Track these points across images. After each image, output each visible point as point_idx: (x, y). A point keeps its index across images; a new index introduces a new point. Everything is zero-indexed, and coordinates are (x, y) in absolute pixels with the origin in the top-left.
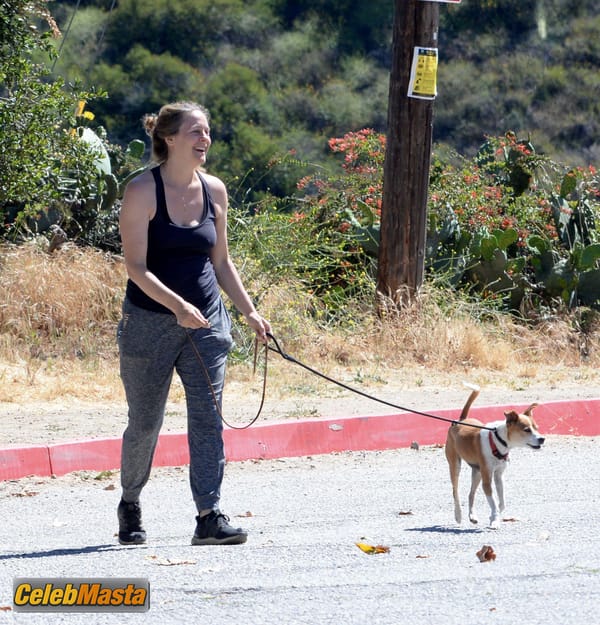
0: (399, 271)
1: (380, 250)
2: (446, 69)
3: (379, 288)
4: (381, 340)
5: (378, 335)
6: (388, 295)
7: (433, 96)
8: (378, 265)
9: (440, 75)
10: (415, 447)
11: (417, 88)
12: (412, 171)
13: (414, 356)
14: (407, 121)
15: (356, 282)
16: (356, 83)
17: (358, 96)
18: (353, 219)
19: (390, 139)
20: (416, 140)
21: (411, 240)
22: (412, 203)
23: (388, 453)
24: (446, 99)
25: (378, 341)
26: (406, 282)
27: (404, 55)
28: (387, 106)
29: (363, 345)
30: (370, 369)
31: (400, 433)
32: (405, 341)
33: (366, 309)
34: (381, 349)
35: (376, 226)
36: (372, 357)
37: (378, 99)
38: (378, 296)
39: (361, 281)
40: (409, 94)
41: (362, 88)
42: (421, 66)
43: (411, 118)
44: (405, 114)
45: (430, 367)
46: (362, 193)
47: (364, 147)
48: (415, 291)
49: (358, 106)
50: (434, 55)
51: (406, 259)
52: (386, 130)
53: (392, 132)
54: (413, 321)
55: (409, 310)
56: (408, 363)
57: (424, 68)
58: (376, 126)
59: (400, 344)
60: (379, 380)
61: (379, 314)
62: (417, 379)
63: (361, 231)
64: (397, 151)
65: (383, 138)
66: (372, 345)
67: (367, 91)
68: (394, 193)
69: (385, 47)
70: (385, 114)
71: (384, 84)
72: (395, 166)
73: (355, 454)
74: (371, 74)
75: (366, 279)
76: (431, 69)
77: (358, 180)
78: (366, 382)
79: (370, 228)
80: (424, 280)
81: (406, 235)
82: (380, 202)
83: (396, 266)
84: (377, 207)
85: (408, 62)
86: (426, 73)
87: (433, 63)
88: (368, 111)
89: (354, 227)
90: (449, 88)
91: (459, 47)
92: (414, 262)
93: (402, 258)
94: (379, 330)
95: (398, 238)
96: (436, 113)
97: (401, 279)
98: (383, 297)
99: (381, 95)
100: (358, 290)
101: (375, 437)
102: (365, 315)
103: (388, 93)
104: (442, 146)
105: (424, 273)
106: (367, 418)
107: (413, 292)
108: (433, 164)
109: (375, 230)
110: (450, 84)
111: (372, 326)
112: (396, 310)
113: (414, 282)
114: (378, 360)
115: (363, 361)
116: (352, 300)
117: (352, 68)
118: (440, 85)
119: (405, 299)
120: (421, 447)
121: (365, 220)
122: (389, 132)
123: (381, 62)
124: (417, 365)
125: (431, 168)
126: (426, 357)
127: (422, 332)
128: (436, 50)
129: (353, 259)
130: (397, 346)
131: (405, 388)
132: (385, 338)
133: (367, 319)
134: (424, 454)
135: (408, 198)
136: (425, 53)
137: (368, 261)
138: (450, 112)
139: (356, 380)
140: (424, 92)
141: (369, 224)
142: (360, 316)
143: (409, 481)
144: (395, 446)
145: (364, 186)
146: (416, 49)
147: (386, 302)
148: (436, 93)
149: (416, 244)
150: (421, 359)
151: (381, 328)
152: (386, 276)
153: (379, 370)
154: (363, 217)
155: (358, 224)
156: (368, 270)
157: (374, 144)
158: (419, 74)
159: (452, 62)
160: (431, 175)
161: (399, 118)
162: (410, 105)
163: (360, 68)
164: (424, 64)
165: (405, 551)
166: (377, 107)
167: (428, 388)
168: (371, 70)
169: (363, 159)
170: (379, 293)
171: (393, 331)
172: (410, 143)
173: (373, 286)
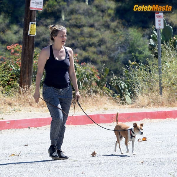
0: (25, 81)
1: (20, 76)
2: (38, 28)
3: (20, 86)
4: (20, 99)
5: (20, 98)
6: (22, 88)
7: (34, 35)
8: (20, 80)
9: (36, 30)
10: (29, 128)
11: (30, 33)
12: (29, 55)
13: (29, 104)
14: (28, 41)
15: (14, 84)
16: (14, 32)
17: (15, 35)
18: (13, 67)
19: (23, 46)
20: (30, 47)
21: (29, 73)
22: (29, 63)
23: (22, 129)
24: (38, 36)
25: (20, 100)
26: (27, 84)
27: (27, 24)
28: (22, 38)
29: (16, 101)
30: (17, 107)
31: (25, 124)
32: (27, 100)
33: (16, 91)
34: (20, 102)
35: (19, 69)
36: (18, 104)
37: (20, 36)
38: (19, 88)
39: (15, 84)
40: (28, 34)
41: (16, 33)
42: (31, 27)
43: (29, 41)
44: (27, 40)
45: (33, 107)
46: (15, 61)
47: (16, 48)
48: (29, 86)
49: (15, 38)
50: (35, 24)
51: (27, 78)
52: (22, 44)
53: (24, 45)
54: (29, 94)
55: (28, 92)
56: (27, 106)
57: (32, 28)
58: (19, 43)
59: (25, 101)
60: (20, 110)
61: (20, 93)
62: (30, 110)
63: (15, 71)
64: (25, 49)
65: (21, 46)
66: (18, 101)
67: (17, 34)
68: (24, 61)
69: (22, 22)
70: (22, 40)
71: (22, 32)
72: (25, 53)
73: (13, 129)
74: (18, 29)
75: (16, 84)
76: (34, 28)
77: (14, 57)
78: (16, 110)
79: (18, 70)
80: (32, 84)
81: (27, 72)
82: (20, 63)
83: (25, 80)
84: (19, 64)
85: (28, 26)
86: (33, 29)
87: (35, 26)
88: (17, 39)
89: (13, 70)
90: (39, 33)
91: (41, 22)
92: (29, 79)
93: (26, 78)
94: (20, 97)
95: (25, 72)
96: (35, 40)
97: (26, 83)
98: (21, 88)
99: (21, 35)
100: (14, 86)
101: (19, 125)
102: (16, 93)
103: (23, 34)
104: (37, 48)
105: (32, 82)
106: (16, 120)
107: (29, 87)
108: (34, 53)
109: (19, 70)
110: (39, 32)
111: (18, 96)
112: (24, 92)
113: (29, 84)
114: (19, 105)
115: (16, 105)
116: (13, 89)
117: (13, 28)
118: (37, 32)
119: (27, 89)
120: (31, 128)
121: (16, 68)
122: (23, 44)
123: (21, 26)
124: (30, 106)
125: (34, 54)
126: (32, 104)
127: (31, 97)
128: (36, 23)
129: (13, 78)
130: (24, 101)
131: (27, 112)
132: (21, 99)
133: (16, 94)
134: (32, 130)
135: (28, 62)
136: (33, 24)
137: (17, 79)
138: (39, 40)
139: (14, 110)
140: (32, 34)
141: (17, 69)
142: (15, 93)
143: (27, 137)
144: (24, 128)
145: (16, 59)
146: (30, 23)
147: (21, 89)
148: (35, 34)
149: (30, 74)
150: (31, 105)
151: (20, 96)
152: (22, 82)
153: (20, 107)
154: (16, 67)
155: (14, 69)
156: (17, 81)
157: (19, 48)
158: (31, 29)
159: (40, 26)
160: (34, 56)
161: (26, 41)
162: (28, 38)
163: (15, 27)
164: (32, 27)
165: (26, 155)
166: (20, 38)
167: (33, 112)
168: (18, 28)
169: (16, 52)
170: (20, 87)
171: (23, 97)
172: (28, 47)
173: (18, 85)
